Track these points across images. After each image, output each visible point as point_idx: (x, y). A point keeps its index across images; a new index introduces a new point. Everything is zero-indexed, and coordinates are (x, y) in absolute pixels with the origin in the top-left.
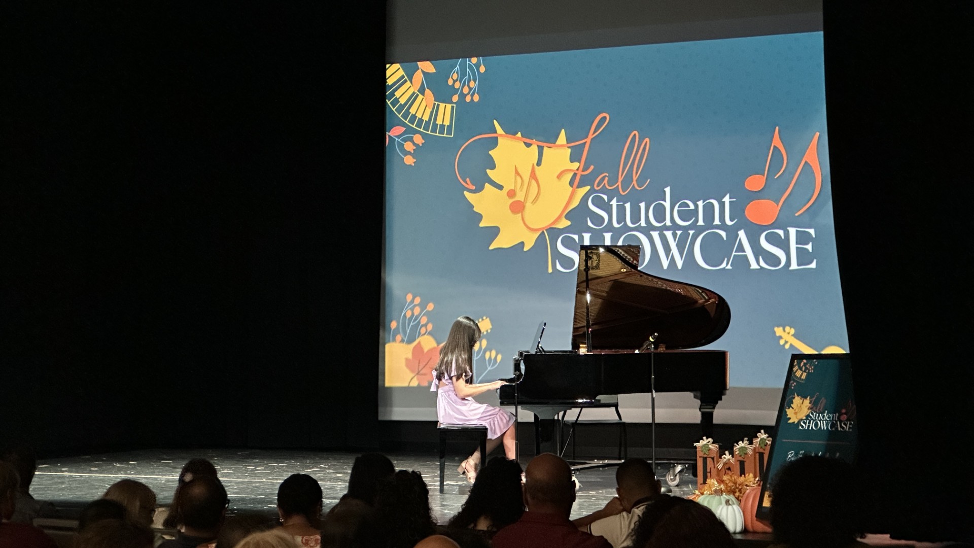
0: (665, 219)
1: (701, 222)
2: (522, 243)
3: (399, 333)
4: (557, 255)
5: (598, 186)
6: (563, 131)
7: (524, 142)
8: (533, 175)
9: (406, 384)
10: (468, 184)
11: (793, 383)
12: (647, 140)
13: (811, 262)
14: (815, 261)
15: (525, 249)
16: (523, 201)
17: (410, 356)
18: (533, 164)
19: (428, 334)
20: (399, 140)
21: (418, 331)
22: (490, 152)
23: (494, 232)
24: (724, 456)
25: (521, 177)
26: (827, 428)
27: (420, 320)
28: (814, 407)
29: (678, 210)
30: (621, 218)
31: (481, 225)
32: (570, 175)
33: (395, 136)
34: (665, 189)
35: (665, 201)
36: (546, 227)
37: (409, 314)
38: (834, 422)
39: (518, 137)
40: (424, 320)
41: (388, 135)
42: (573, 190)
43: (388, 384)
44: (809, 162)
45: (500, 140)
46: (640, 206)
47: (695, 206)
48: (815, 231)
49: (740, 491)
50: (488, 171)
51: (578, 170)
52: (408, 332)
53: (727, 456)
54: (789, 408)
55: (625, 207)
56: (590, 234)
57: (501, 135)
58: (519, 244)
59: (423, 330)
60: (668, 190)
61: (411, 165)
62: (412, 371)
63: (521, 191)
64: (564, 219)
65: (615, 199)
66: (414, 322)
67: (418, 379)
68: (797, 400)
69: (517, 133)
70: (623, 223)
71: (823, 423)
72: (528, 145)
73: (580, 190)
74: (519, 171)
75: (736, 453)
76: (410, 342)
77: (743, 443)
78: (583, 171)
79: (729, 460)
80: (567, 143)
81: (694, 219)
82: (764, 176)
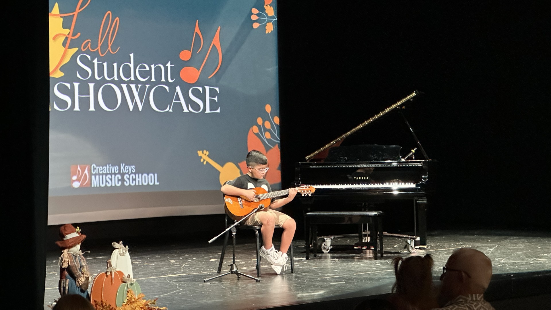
0: (130, 76)
1: (153, 80)
5: (83, 49)
6: (57, 4)
12: (117, 18)
14: (219, 108)
29: (139, 71)
32: (63, 39)
34: (130, 55)
35: (130, 63)
42: (65, 50)
44: (215, 45)
46: (113, 66)
47: (149, 69)
48: (219, 89)
51: (69, 35)
55: (103, 66)
56: (79, 83)
64: (59, 71)
65: (96, 60)
70: (102, 77)
73: (70, 50)
78: (72, 36)
80: (60, 14)
81: (149, 77)
82: (190, 52)
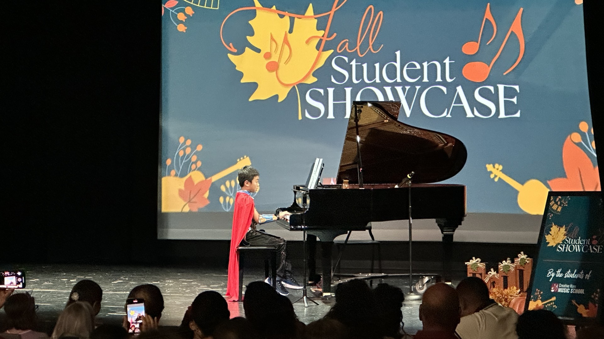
0: (396, 77)
1: (426, 80)
2: (277, 97)
3: (174, 169)
4: (305, 105)
5: (340, 50)
6: (311, 5)
7: (278, 14)
8: (286, 41)
9: (179, 210)
10: (230, 47)
11: (551, 215)
12: (381, 12)
13: (516, 113)
14: (519, 112)
15: (279, 101)
16: (277, 61)
17: (183, 188)
18: (286, 32)
19: (197, 170)
20: (173, 11)
21: (189, 167)
22: (250, 22)
23: (254, 86)
24: (490, 272)
25: (276, 43)
26: (581, 250)
27: (191, 159)
28: (569, 233)
29: (407, 70)
30: (360, 75)
31: (243, 81)
32: (317, 41)
33: (170, 8)
34: (396, 53)
35: (396, 62)
36: (296, 83)
37: (181, 153)
38: (587, 246)
39: (273, 10)
40: (194, 158)
41: (164, 7)
42: (319, 52)
43: (164, 210)
44: (515, 32)
45: (258, 12)
46: (375, 67)
47: (421, 67)
48: (519, 87)
49: (506, 300)
50: (248, 37)
51: (323, 36)
52: (181, 168)
53: (493, 273)
54: (548, 235)
55: (362, 67)
56: (334, 89)
57: (259, 8)
58: (273, 97)
59: (194, 167)
60: (398, 53)
61: (183, 32)
62: (185, 200)
63: (276, 53)
64: (311, 76)
65: (354, 60)
66: (186, 159)
67: (189, 206)
68: (554, 229)
69: (272, 7)
70: (361, 80)
71: (577, 246)
72: (282, 16)
73: (324, 52)
74: (275, 38)
75: (501, 270)
76: (182, 176)
77: (506, 262)
78: (327, 38)
79: (494, 275)
80: (315, 14)
81: (420, 76)
82: (478, 43)
